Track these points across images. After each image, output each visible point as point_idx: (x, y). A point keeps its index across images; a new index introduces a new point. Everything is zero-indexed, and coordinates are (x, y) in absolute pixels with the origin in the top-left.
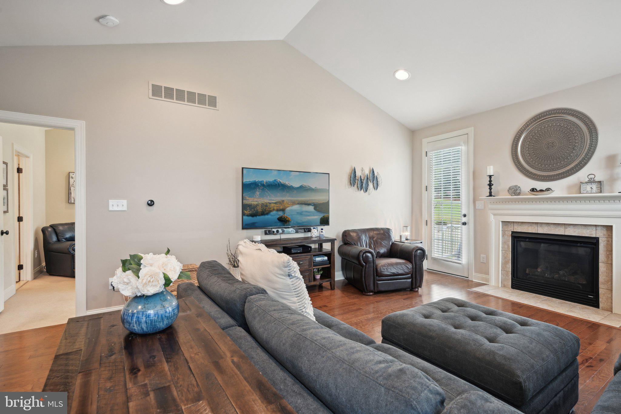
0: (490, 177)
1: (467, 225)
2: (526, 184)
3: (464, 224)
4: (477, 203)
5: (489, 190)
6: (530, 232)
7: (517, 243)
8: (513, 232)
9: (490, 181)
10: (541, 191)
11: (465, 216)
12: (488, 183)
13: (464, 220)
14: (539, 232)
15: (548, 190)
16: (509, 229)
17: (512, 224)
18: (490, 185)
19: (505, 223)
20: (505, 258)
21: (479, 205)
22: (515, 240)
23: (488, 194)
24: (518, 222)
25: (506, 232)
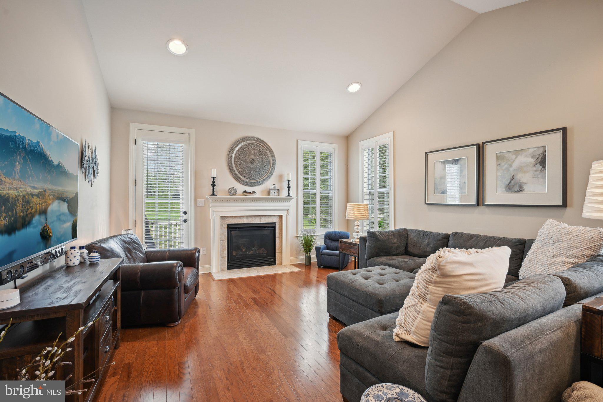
0: (214, 178)
1: (188, 222)
2: (240, 188)
3: (185, 221)
4: (199, 200)
5: (212, 190)
6: (241, 223)
7: (231, 232)
8: (228, 225)
9: (214, 182)
10: (250, 193)
11: (185, 213)
12: (212, 183)
13: (185, 217)
14: (246, 223)
15: (253, 192)
16: (226, 223)
17: (228, 218)
18: (213, 185)
19: (223, 217)
20: (223, 246)
21: (201, 203)
22: (230, 230)
23: (212, 193)
24: (233, 216)
25: (224, 225)
